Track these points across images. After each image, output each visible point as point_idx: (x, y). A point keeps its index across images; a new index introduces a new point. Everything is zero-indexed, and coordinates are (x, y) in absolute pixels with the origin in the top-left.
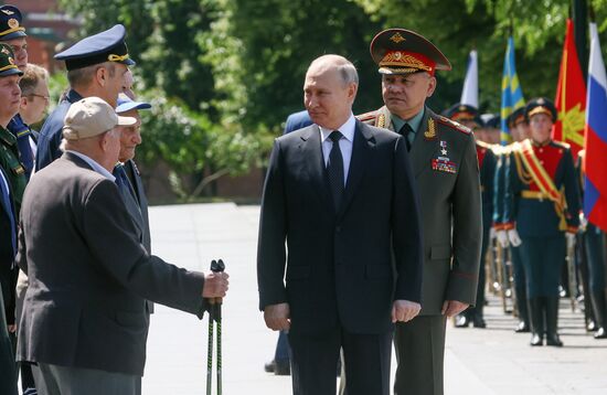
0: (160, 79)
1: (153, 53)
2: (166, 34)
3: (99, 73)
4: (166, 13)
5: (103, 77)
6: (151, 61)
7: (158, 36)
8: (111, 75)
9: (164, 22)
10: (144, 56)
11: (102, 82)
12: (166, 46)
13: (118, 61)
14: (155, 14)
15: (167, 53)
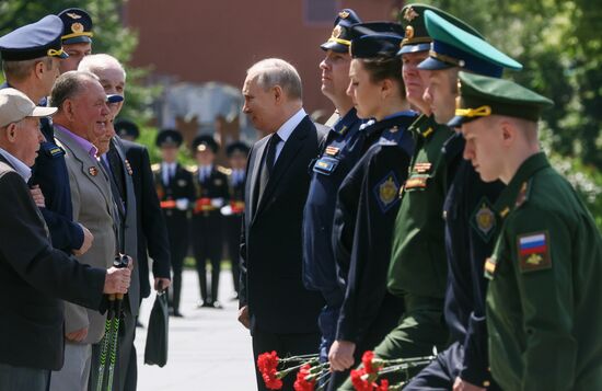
0: (578, 147)
1: (571, 121)
2: (584, 102)
3: (38, 67)
4: (584, 81)
5: (41, 71)
6: (569, 129)
7: (576, 104)
8: (49, 69)
9: (583, 89)
10: (563, 124)
11: (40, 75)
12: (583, 114)
13: (57, 56)
14: (573, 82)
15: (586, 120)
